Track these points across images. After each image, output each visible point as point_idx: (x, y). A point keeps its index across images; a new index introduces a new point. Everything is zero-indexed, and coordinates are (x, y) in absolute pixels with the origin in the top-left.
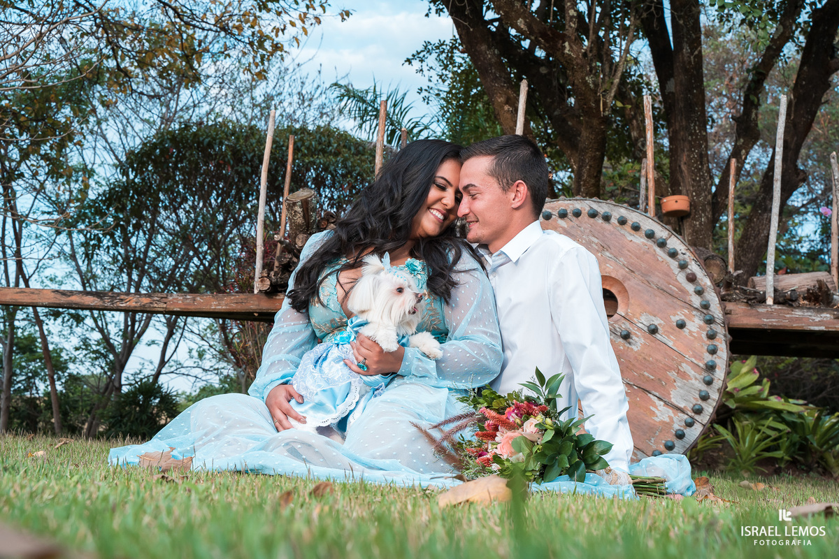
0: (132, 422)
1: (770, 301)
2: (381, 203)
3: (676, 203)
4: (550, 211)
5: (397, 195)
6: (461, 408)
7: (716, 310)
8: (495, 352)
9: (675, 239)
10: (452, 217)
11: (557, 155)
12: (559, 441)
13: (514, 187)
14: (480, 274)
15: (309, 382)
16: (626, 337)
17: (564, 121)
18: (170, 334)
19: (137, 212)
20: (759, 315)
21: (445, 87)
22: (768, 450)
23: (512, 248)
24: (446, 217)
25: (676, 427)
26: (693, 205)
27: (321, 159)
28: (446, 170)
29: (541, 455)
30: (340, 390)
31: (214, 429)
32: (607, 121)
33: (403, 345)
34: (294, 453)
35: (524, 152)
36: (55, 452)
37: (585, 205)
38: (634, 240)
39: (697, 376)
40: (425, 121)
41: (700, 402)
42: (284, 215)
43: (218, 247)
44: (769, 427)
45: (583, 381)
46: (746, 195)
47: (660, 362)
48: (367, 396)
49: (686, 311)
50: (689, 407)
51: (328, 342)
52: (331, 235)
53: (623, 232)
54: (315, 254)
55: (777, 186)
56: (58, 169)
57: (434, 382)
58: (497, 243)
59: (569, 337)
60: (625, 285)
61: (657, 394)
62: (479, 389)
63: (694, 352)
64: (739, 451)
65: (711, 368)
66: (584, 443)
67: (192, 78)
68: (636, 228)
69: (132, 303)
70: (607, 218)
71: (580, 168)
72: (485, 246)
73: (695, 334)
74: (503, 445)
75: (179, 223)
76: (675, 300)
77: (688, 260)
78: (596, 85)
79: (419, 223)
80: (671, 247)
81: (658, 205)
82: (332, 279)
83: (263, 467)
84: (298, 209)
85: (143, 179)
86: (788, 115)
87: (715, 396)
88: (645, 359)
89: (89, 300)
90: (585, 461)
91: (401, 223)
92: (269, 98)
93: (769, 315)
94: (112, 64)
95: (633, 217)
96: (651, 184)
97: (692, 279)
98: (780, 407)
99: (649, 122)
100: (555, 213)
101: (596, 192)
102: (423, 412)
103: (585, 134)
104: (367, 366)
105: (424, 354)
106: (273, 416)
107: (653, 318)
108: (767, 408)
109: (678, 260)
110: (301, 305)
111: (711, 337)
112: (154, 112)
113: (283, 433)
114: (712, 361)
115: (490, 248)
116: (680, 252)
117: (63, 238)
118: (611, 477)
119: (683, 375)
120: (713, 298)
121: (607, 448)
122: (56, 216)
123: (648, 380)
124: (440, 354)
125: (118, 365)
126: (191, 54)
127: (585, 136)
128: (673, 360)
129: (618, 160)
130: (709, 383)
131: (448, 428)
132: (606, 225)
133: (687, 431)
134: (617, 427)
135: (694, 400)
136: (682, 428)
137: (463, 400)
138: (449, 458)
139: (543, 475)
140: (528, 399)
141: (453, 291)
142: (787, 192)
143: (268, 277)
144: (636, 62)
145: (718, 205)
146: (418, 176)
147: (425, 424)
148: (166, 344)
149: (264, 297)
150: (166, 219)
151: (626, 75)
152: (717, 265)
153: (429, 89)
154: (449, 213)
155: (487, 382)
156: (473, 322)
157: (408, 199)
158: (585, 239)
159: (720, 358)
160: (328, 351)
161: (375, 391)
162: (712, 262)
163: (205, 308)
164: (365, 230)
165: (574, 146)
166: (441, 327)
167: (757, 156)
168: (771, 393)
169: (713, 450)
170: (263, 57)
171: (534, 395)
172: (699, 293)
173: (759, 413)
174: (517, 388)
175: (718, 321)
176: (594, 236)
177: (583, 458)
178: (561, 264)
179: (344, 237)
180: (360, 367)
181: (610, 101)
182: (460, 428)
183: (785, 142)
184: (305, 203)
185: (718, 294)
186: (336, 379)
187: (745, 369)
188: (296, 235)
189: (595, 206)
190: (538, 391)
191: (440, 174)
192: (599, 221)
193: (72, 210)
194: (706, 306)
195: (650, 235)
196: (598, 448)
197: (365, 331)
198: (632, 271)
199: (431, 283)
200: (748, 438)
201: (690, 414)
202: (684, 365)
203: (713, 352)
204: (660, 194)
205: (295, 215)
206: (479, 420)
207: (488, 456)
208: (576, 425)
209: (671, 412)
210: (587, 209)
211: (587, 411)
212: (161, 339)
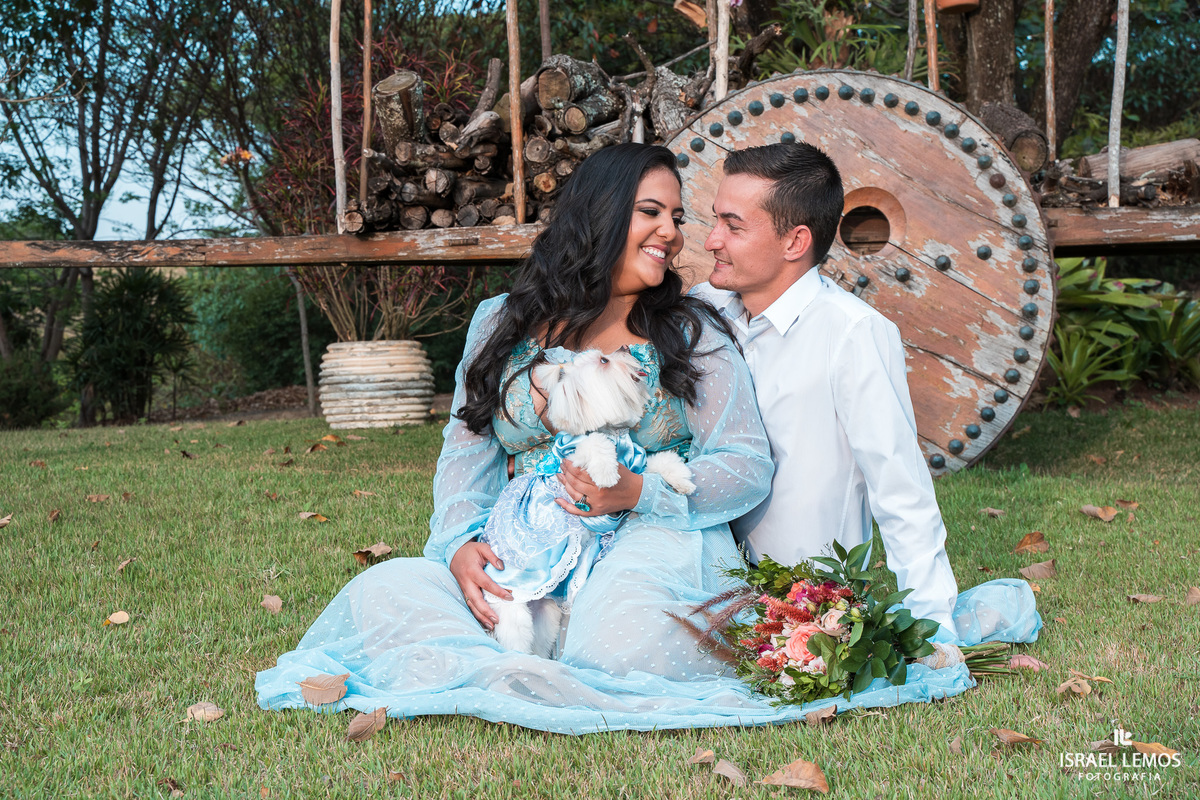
0: (121, 334)
1: (1114, 202)
4: (781, 92)
5: (585, 238)
7: (1035, 225)
8: (764, 465)
9: (972, 124)
13: (793, 232)
15: (514, 544)
16: (905, 278)
20: (1099, 225)
22: (1105, 368)
23: (780, 311)
25: (982, 404)
29: (849, 660)
33: (638, 470)
37: (833, 79)
38: (911, 130)
39: (1011, 328)
41: (1015, 365)
44: (1107, 333)
47: (956, 311)
49: (991, 232)
50: (1001, 373)
51: (528, 466)
53: (892, 118)
57: (684, 524)
60: (899, 199)
61: (953, 358)
63: (1004, 292)
64: (1062, 373)
65: (1030, 314)
68: (912, 111)
70: (868, 99)
73: (1005, 267)
76: (974, 217)
77: (992, 155)
80: (966, 136)
82: (523, 381)
84: (395, 105)
87: (1037, 355)
88: (932, 308)
90: (904, 650)
93: (1113, 223)
95: (908, 94)
97: (998, 183)
100: (789, 95)
104: (589, 506)
105: (669, 486)
106: (463, 590)
107: (943, 246)
109: (977, 156)
111: (1030, 268)
114: (1032, 305)
116: (979, 143)
118: (937, 660)
119: (990, 328)
120: (1030, 209)
123: (939, 338)
128: (974, 306)
130: (1028, 337)
132: (867, 109)
133: (998, 409)
135: (1007, 363)
136: (990, 406)
137: (732, 574)
139: (852, 685)
140: (823, 576)
141: (698, 386)
143: (359, 210)
147: (681, 609)
148: (153, 202)
149: (356, 241)
152: (1033, 146)
156: (731, 427)
158: (836, 134)
159: (1043, 298)
160: (531, 487)
161: (603, 538)
162: (1026, 141)
163: (266, 259)
168: (1107, 277)
171: (832, 571)
172: (1010, 204)
175: (1039, 244)
176: (850, 128)
180: (580, 507)
184: (406, 96)
185: (1036, 198)
186: (548, 528)
188: (395, 144)
189: (849, 81)
191: (642, 195)
192: (857, 103)
194: (1021, 224)
195: (934, 121)
196: (921, 630)
198: (909, 178)
200: (1075, 354)
201: (1001, 384)
202: (990, 313)
203: (1033, 290)
205: (392, 115)
209: (973, 383)
210: (838, 86)
212: (144, 192)
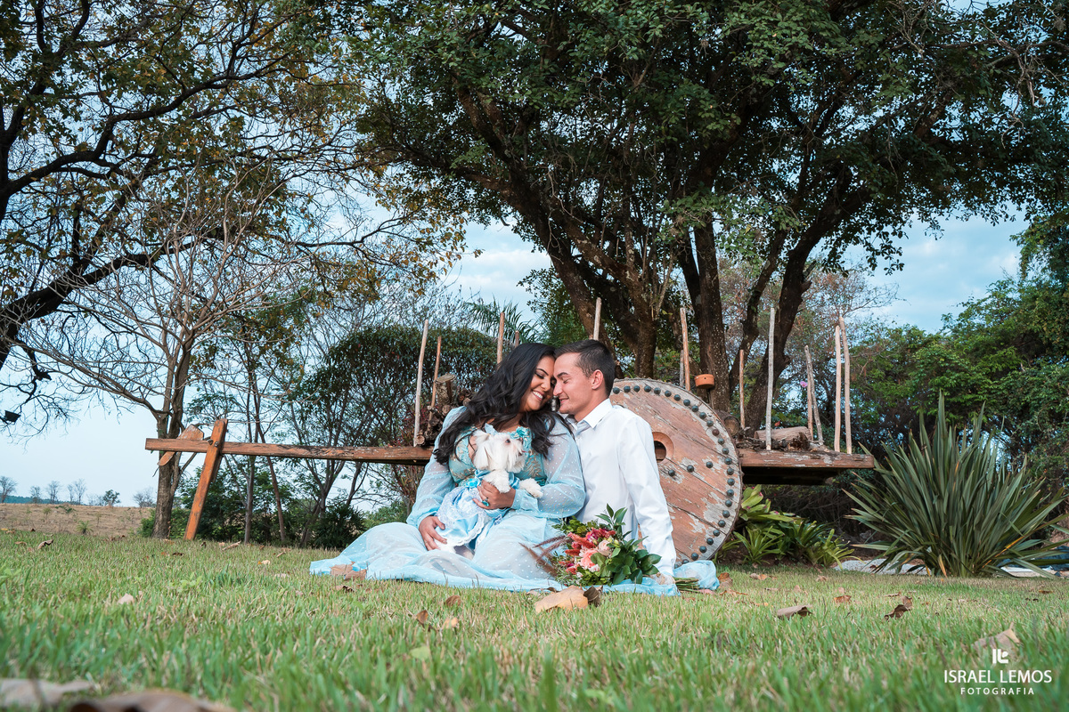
1: (769, 448)
2: (499, 388)
3: (705, 379)
5: (510, 382)
6: (555, 533)
7: (733, 454)
8: (580, 491)
9: (704, 406)
10: (548, 396)
11: (624, 346)
12: (624, 556)
13: (594, 375)
14: (568, 437)
15: (449, 515)
16: (673, 474)
17: (628, 323)
18: (358, 472)
19: (336, 389)
20: (762, 457)
21: (546, 300)
22: (770, 548)
23: (592, 418)
24: (544, 397)
25: (707, 536)
26: (716, 380)
27: (461, 350)
28: (544, 364)
29: (611, 566)
30: (470, 519)
31: (382, 548)
32: (656, 324)
33: (515, 487)
34: (437, 566)
35: (599, 351)
36: (277, 560)
37: (642, 383)
38: (676, 407)
39: (721, 501)
40: (531, 325)
41: (723, 519)
42: (434, 391)
43: (391, 411)
44: (771, 533)
45: (641, 511)
46: (752, 372)
47: (696, 491)
48: (490, 524)
49: (713, 456)
50: (716, 522)
51: (463, 485)
52: (464, 411)
53: (668, 402)
54: (453, 424)
55: (771, 369)
56: (283, 361)
57: (536, 514)
58: (581, 414)
59: (631, 481)
60: (671, 438)
61: (694, 514)
62: (569, 518)
63: (719, 484)
64: (750, 550)
65: (730, 495)
66: (642, 556)
67: (374, 297)
68: (678, 399)
69: (331, 453)
70: (657, 392)
71: (639, 356)
72: (572, 416)
73: (719, 472)
74: (584, 560)
75: (364, 395)
76: (705, 448)
77: (713, 421)
78: (649, 300)
79: (526, 401)
80: (702, 412)
81: (692, 380)
82: (465, 442)
83: (416, 577)
84: (444, 388)
85: (340, 366)
86: (776, 319)
87: (733, 514)
88: (685, 490)
89: (302, 452)
90: (642, 568)
91: (513, 401)
92: (425, 309)
93: (768, 457)
94: (320, 289)
95: (675, 391)
96: (687, 368)
97: (716, 433)
98: (777, 518)
99: (684, 326)
100: (622, 389)
101: (651, 374)
102: (529, 536)
103: (642, 333)
104: (489, 503)
105: (530, 494)
106: (424, 539)
107: (691, 461)
108: (769, 520)
109: (707, 421)
110: (444, 459)
111: (730, 473)
112: (347, 320)
113: (432, 552)
114: (731, 490)
115: (576, 418)
116: (707, 415)
117: (285, 407)
118: (661, 579)
119: (712, 500)
120: (730, 446)
121: (658, 559)
122: (282, 392)
123: (688, 504)
124: (541, 495)
125: (324, 493)
126: (373, 281)
127: (642, 335)
128: (705, 490)
129: (665, 349)
130: (729, 505)
131: (546, 547)
132: (657, 397)
133: (715, 539)
134: (665, 543)
135: (719, 517)
136: (711, 537)
137: (556, 527)
138: (547, 568)
139: (613, 579)
140: (602, 526)
141: (549, 449)
142: (778, 370)
143: (423, 435)
144: (676, 283)
145: (732, 380)
146: (524, 369)
147: (530, 545)
148: (355, 479)
149: (420, 449)
150: (356, 393)
151: (669, 292)
152: (733, 424)
153: (535, 302)
154: (547, 394)
155: (574, 513)
156: (564, 471)
157: (517, 385)
159: (736, 488)
160: (462, 492)
161: (495, 520)
162: (730, 421)
163: (380, 457)
164: (488, 407)
165: (635, 341)
166: (542, 474)
167: (758, 346)
168: (771, 510)
169: (734, 550)
170: (421, 280)
171: (607, 523)
172: (721, 443)
173: (764, 523)
174: (595, 518)
175: (734, 462)
177: (641, 567)
178: (626, 429)
179: (473, 412)
180: (484, 504)
181: (658, 309)
182: (555, 547)
183: (775, 337)
184: (449, 384)
185: (734, 443)
186: (467, 512)
187: (753, 493)
188: (442, 406)
189: (649, 384)
190: (609, 520)
191: (539, 367)
192: (652, 394)
193: (292, 387)
194: (726, 452)
195: (687, 404)
196: (651, 560)
197: (487, 478)
198: (675, 429)
199: (534, 444)
200: (756, 541)
201: (717, 527)
202: (712, 493)
203: (732, 484)
204: (694, 373)
205: (442, 392)
206: (568, 541)
207: (574, 567)
208: (636, 544)
209: (703, 526)
210: (644, 386)
211: (645, 533)
212: (352, 474)
